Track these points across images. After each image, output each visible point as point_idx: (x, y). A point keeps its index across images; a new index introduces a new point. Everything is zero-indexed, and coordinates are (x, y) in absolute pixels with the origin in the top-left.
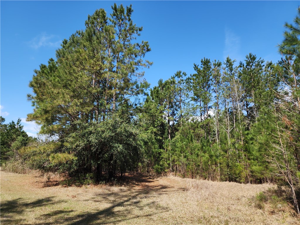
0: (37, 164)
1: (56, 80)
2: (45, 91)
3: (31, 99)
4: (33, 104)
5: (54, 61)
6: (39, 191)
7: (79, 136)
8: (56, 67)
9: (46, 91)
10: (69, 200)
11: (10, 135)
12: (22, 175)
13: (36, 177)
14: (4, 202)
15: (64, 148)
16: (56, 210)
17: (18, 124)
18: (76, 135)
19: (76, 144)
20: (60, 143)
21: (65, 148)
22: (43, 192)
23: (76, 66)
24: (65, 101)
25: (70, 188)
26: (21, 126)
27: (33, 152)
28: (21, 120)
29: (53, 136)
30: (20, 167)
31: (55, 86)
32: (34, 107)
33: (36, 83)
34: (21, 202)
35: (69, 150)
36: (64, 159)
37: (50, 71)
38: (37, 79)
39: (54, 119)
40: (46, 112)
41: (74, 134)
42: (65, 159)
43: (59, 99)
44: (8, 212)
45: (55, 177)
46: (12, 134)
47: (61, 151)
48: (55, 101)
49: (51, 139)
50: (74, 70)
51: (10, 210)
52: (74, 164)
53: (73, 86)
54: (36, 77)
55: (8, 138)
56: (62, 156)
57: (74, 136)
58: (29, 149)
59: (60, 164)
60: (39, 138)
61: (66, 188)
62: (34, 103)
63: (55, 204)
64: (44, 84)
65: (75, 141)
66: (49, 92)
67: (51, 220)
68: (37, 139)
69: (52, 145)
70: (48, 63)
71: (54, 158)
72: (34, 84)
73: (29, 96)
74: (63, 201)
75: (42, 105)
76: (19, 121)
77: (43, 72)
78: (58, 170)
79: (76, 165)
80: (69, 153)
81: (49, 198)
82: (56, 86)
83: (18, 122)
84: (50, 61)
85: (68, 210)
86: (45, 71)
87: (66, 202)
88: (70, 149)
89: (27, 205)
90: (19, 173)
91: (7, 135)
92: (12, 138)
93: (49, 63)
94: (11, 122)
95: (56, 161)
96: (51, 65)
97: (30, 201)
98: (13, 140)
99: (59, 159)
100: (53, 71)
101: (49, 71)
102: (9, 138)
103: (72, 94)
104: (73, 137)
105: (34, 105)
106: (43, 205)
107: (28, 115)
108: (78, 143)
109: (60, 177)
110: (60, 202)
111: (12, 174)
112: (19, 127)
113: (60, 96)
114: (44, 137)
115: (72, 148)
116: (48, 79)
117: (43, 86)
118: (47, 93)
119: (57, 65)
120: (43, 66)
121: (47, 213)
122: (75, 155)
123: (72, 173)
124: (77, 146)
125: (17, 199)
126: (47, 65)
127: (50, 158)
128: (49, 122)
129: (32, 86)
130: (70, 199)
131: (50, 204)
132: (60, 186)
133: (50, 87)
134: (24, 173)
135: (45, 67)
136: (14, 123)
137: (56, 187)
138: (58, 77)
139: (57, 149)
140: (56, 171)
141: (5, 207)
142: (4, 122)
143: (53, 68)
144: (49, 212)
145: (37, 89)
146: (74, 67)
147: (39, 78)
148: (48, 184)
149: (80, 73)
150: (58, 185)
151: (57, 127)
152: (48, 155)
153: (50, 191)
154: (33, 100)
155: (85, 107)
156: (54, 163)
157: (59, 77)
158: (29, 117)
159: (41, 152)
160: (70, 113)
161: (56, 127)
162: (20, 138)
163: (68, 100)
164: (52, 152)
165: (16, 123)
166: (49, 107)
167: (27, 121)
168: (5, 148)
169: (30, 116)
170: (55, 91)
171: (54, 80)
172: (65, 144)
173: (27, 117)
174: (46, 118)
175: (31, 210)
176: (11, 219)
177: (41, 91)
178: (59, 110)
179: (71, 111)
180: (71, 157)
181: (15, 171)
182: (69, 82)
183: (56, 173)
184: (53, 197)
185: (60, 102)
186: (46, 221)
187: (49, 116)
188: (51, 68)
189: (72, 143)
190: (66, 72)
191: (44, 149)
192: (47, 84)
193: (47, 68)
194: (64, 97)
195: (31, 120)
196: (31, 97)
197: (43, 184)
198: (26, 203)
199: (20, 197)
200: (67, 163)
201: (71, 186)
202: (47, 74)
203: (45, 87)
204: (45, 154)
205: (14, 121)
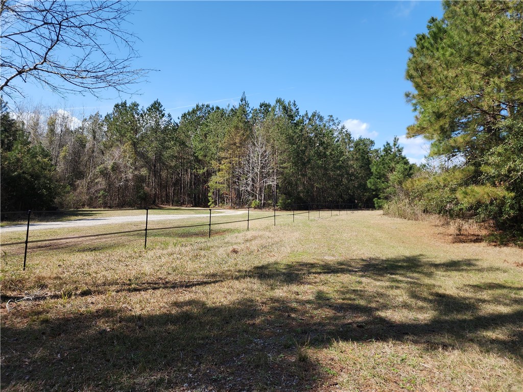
0: (437, 205)
1: (448, 54)
2: (433, 78)
3: (410, 100)
4: (413, 108)
5: (436, 20)
6: (449, 248)
7: (512, 152)
8: (444, 28)
9: (435, 78)
10: (511, 269)
11: (386, 163)
12: (414, 222)
13: (436, 226)
14: (402, 258)
15: (482, 177)
16: (490, 281)
17: (395, 145)
18: (505, 149)
19: (507, 168)
20: (472, 168)
21: (484, 175)
22: (456, 251)
23: (484, 11)
24: (472, 88)
25: (505, 249)
26: (399, 148)
27: (427, 186)
28: (398, 139)
29: (455, 157)
30: (409, 210)
31: (448, 65)
32: (417, 113)
33: (416, 70)
34: (424, 260)
35: (493, 181)
36: (486, 196)
37: (434, 40)
38: (416, 63)
39: (453, 127)
40: (439, 116)
41: (500, 149)
42: (489, 196)
43: (460, 86)
44: (412, 271)
45: (471, 227)
46: (390, 162)
47: (476, 183)
48: (453, 92)
49: (450, 165)
50: (483, 19)
51: (413, 269)
52: (508, 205)
53: (485, 53)
54: (414, 60)
55: (384, 167)
56: (482, 192)
57: (500, 151)
58: (419, 183)
59: (479, 204)
60: (430, 164)
61: (498, 248)
62: (415, 105)
63: (485, 272)
64: (429, 67)
65: (505, 162)
66: (440, 78)
67: (485, 296)
68: (427, 165)
69: (457, 173)
70: (427, 29)
71: (466, 193)
72: (413, 72)
73: (407, 95)
74: (498, 269)
75: (430, 106)
76: (396, 140)
77: (423, 47)
78: (476, 215)
79: (512, 207)
80: (494, 185)
81: (469, 260)
82: (451, 64)
83: (395, 142)
84: (429, 24)
85: (513, 286)
86: (426, 44)
87: (505, 272)
88: (494, 177)
89: (436, 266)
90: (409, 219)
91: (383, 164)
92: (390, 168)
93: (429, 27)
94: (385, 144)
95: (470, 200)
96: (434, 29)
97: (438, 262)
98: (391, 171)
99: (477, 196)
100: (439, 40)
101: (432, 42)
102: (386, 167)
103: (483, 70)
104: (499, 154)
105: (415, 109)
106: (463, 270)
107: (408, 129)
108: (511, 164)
109: (480, 228)
110: (491, 269)
111: (399, 220)
112: (397, 149)
113: (463, 81)
114: (436, 163)
115: (499, 175)
116: (433, 57)
117: (427, 72)
118: (437, 81)
119: (444, 26)
120: (421, 37)
121: (475, 284)
122: (508, 189)
123: (505, 222)
124: (509, 171)
125: (419, 256)
126: (426, 32)
127: (459, 195)
128: (445, 133)
129: (411, 77)
130: (513, 268)
131: (476, 270)
132: (483, 244)
133: (439, 70)
134: (416, 220)
135: (424, 37)
136: (389, 144)
137: (477, 244)
138: (449, 46)
139: (468, 179)
140: (471, 216)
141: (405, 264)
142: (374, 146)
143: (438, 34)
144: (478, 283)
145: (418, 80)
146: (483, 14)
147: (419, 60)
148: (460, 238)
149: (498, 20)
150: (480, 242)
151: (464, 140)
152: (453, 190)
153: (468, 249)
154: (414, 101)
155: (518, 89)
156: (465, 203)
157: (453, 46)
158: (410, 131)
159: (440, 186)
160: (486, 108)
161: (461, 140)
162: (399, 167)
163: (479, 83)
164: (461, 185)
165: (392, 144)
166: (443, 106)
167: (408, 138)
168: (383, 182)
169: (413, 129)
170: (450, 74)
171: (444, 55)
172: (483, 168)
173: (407, 131)
174: (441, 126)
175: (444, 273)
176: (419, 282)
177: (425, 81)
178: (462, 107)
179: (485, 104)
180: (501, 192)
181: (403, 216)
182: (476, 48)
183: (471, 221)
184: (476, 260)
185: (463, 92)
186: (476, 295)
187: (445, 122)
188: (435, 36)
189: (498, 166)
190: (466, 31)
191: (445, 180)
192: (434, 65)
193: (428, 38)
194: (470, 80)
195: (413, 136)
196: (411, 96)
197: (450, 237)
198: (433, 262)
199: (421, 253)
200: (491, 203)
201: (506, 245)
202: (430, 47)
203: (431, 72)
204: (447, 189)
205: (389, 142)
